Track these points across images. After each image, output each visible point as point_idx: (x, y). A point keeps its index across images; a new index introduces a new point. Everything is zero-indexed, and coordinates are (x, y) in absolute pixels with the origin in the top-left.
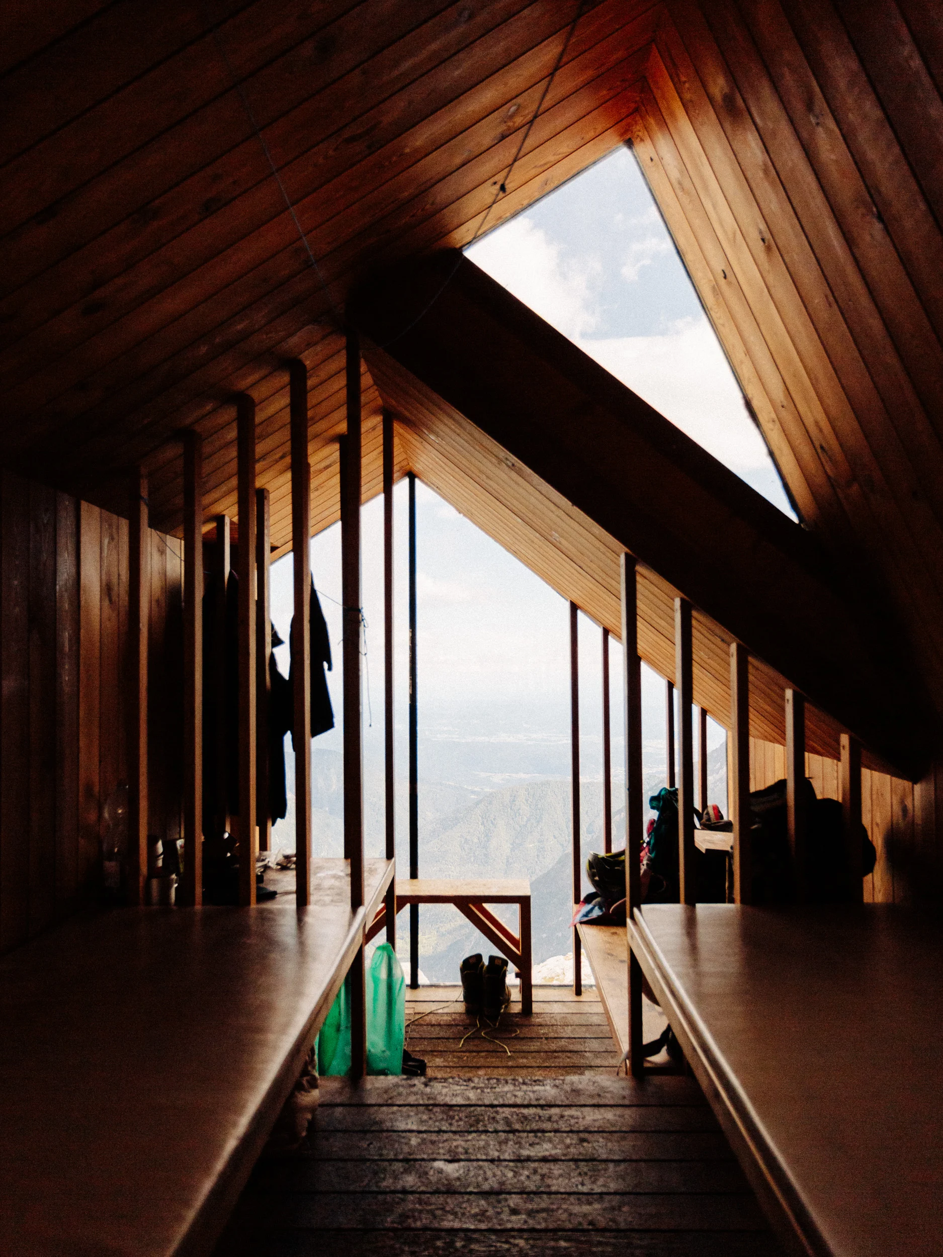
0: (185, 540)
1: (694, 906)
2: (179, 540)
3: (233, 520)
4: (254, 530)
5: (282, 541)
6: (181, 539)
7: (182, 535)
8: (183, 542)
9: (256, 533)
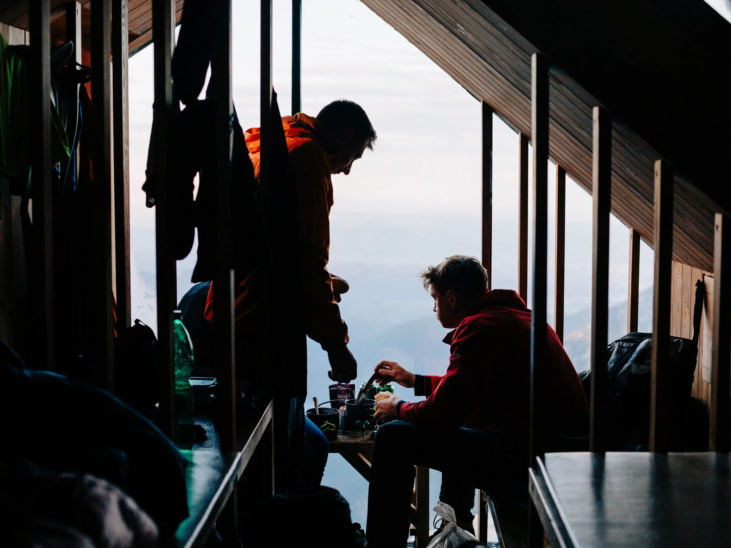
0: (30, 31)
1: (603, 456)
2: (23, 31)
3: (84, 6)
4: (108, 18)
5: (143, 28)
6: (25, 30)
7: (27, 25)
8: (28, 33)
9: (111, 19)
